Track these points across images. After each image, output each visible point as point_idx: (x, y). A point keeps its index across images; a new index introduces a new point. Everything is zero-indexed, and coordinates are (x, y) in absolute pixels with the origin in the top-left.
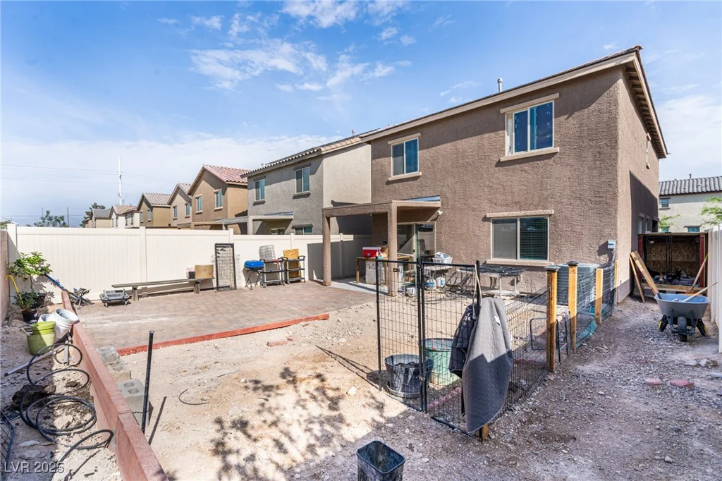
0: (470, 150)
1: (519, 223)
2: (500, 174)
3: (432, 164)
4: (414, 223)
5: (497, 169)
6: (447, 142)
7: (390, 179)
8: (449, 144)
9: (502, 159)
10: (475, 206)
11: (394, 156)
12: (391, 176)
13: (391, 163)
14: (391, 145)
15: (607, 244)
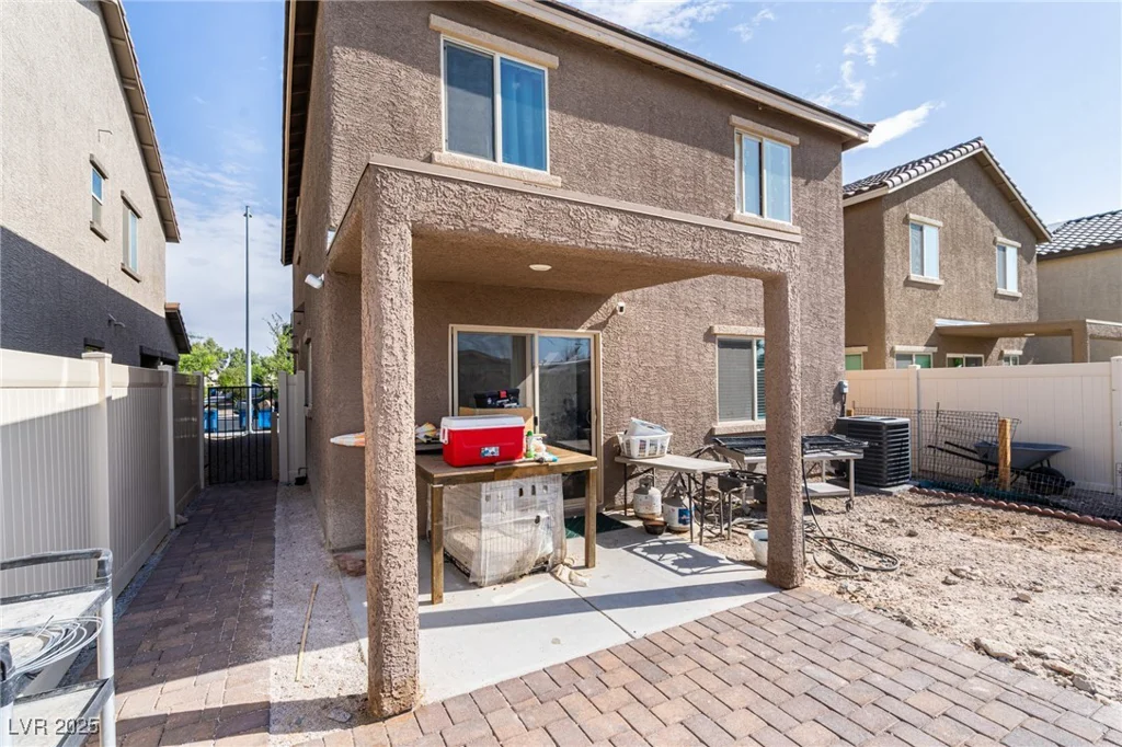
0: (677, 171)
1: (755, 348)
3: (590, 167)
4: (537, 332)
6: (628, 124)
7: (438, 158)
8: (634, 135)
9: (736, 218)
10: (690, 306)
11: (450, 82)
12: (440, 150)
13: (439, 103)
14: (439, 33)
15: (841, 385)
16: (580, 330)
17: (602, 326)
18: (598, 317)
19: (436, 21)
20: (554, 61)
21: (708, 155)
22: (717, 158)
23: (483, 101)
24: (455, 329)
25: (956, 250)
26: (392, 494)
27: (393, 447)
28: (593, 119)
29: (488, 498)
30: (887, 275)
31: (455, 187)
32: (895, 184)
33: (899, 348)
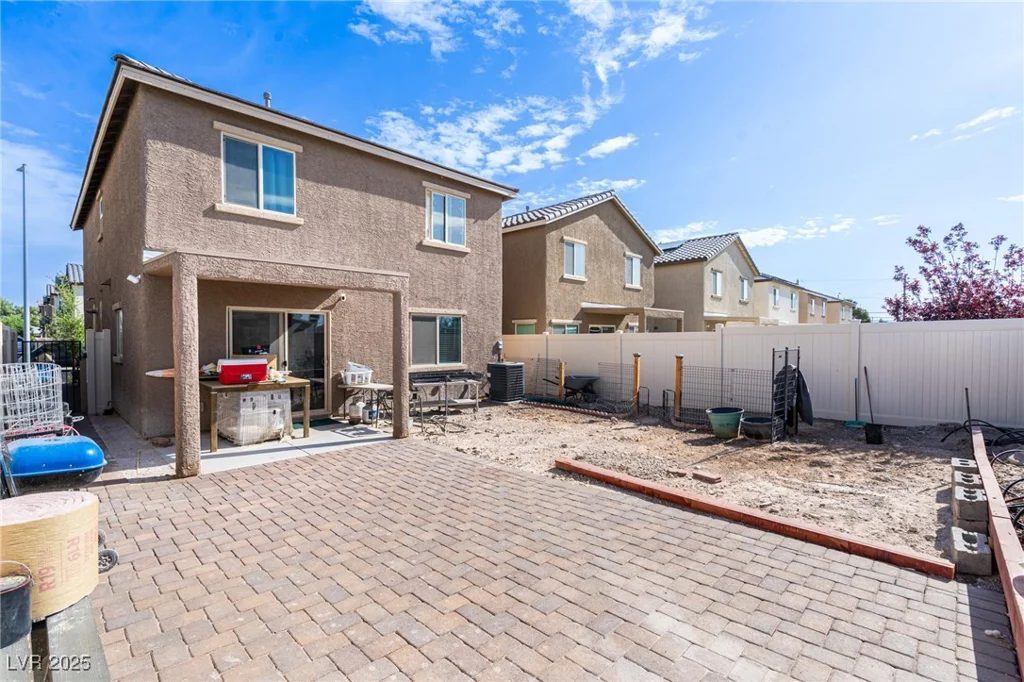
0: (385, 215)
1: (438, 321)
2: (422, 259)
3: (324, 212)
4: (287, 311)
5: (417, 251)
6: (351, 186)
7: (219, 207)
8: (355, 193)
9: (425, 243)
11: (228, 160)
12: (220, 202)
13: (220, 174)
14: (219, 131)
15: (498, 344)
16: (315, 310)
17: (331, 307)
18: (328, 302)
19: (217, 125)
20: (300, 149)
21: (407, 205)
22: (413, 207)
23: (250, 173)
24: (231, 309)
25: (597, 260)
26: (187, 387)
27: (188, 367)
28: (327, 183)
29: (244, 400)
30: (548, 274)
31: (218, 260)
32: (551, 218)
33: (554, 321)
